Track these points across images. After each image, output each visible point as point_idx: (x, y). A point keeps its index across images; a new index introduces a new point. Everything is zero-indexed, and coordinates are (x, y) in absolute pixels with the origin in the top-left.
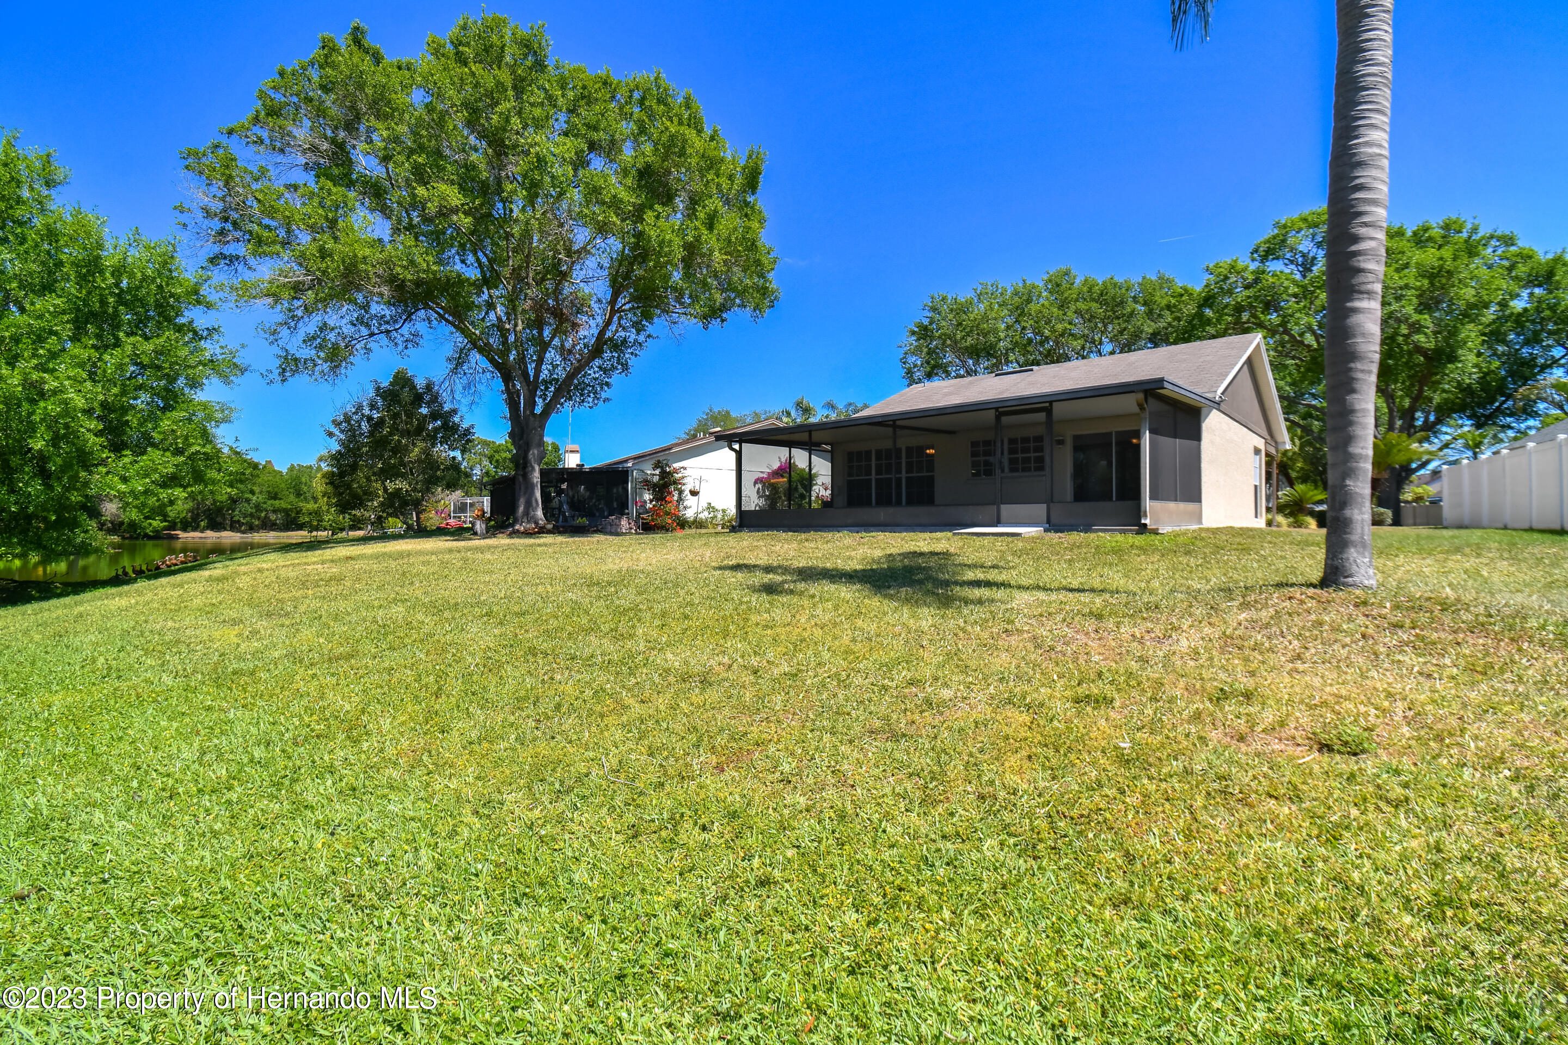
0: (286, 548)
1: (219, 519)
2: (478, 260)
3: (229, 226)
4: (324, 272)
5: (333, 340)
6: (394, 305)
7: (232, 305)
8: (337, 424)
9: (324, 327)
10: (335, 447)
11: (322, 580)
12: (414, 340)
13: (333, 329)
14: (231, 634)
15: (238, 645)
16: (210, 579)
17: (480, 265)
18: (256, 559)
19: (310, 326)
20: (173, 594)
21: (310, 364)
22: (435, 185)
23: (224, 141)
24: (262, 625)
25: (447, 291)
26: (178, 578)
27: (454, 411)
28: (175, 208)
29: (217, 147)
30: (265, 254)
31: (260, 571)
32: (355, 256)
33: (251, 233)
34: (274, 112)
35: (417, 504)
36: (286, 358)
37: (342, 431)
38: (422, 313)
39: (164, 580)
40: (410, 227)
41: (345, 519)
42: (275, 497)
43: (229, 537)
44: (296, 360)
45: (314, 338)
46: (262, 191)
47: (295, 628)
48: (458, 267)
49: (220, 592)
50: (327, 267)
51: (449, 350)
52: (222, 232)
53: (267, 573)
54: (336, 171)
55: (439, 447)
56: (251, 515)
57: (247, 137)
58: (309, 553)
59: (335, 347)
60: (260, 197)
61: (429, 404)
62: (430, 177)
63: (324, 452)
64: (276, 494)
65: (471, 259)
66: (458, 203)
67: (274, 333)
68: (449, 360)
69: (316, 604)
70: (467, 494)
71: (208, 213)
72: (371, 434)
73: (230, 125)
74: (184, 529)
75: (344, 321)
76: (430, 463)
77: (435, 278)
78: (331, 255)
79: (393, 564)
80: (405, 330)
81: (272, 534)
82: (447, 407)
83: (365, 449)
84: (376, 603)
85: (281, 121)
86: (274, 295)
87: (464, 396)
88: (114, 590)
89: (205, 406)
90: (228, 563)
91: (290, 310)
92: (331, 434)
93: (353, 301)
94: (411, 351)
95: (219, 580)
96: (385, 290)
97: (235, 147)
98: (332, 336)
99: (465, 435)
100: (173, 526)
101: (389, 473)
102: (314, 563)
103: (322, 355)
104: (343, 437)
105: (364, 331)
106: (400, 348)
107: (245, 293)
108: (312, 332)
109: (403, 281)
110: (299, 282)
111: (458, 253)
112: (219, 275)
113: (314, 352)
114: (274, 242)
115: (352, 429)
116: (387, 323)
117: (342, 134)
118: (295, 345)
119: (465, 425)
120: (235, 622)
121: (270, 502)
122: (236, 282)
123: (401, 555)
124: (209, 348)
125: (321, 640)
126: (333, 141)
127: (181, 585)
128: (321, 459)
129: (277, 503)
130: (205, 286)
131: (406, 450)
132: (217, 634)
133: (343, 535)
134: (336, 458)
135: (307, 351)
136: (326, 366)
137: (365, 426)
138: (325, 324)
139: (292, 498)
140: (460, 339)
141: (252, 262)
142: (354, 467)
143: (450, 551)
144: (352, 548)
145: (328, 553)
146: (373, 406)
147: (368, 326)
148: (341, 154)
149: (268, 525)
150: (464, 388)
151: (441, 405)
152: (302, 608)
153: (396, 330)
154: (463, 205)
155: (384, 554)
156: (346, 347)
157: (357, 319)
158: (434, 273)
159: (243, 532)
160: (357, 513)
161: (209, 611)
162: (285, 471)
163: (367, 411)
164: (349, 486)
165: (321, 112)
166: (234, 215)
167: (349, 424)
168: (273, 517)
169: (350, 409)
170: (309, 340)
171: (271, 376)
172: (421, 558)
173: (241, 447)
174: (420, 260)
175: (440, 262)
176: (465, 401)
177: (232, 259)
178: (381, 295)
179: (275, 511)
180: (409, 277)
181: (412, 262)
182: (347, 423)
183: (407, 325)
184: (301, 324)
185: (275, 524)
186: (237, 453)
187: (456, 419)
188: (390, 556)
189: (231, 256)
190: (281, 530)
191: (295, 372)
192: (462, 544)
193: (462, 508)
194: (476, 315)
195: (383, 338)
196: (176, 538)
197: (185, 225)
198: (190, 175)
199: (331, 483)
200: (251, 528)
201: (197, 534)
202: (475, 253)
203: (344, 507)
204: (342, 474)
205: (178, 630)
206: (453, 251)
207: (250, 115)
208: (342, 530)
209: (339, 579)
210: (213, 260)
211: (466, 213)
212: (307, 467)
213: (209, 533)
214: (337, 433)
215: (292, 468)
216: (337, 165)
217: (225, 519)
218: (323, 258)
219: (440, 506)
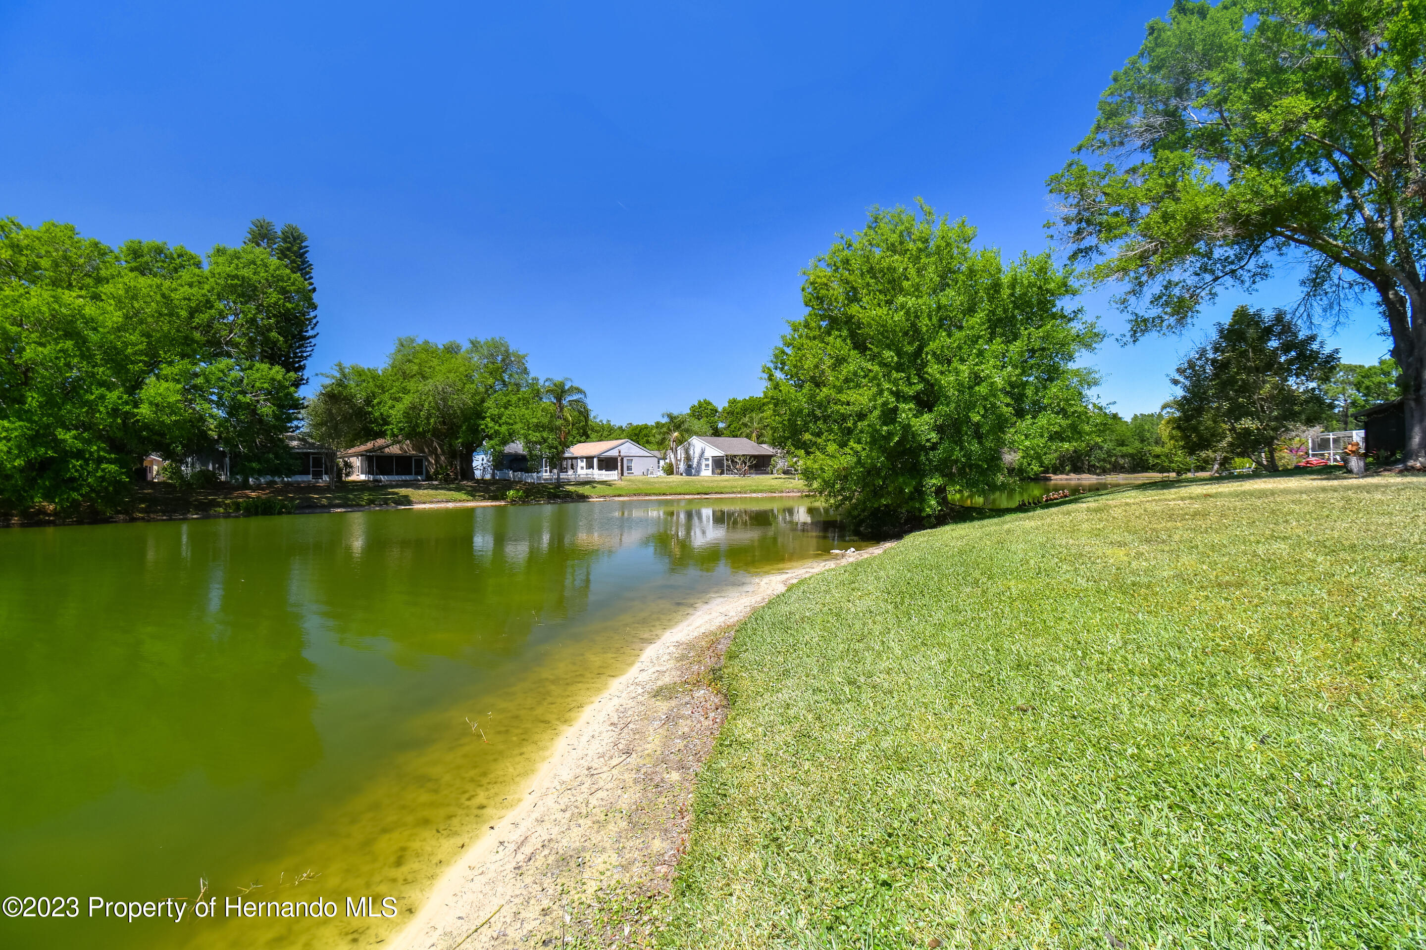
0: (1143, 487)
1: (1079, 464)
2: (1335, 164)
3: (1084, 225)
4: (1167, 235)
5: (1178, 294)
6: (1238, 243)
7: (1090, 288)
8: (1180, 371)
9: (1169, 285)
10: (1179, 392)
11: (1186, 514)
12: (1263, 272)
13: (1177, 284)
14: (1121, 553)
15: (1130, 563)
16: (1088, 510)
17: (1337, 169)
18: (1119, 495)
19: (1154, 287)
20: (1067, 519)
21: (1157, 321)
22: (1277, 103)
23: (1076, 158)
24: (1144, 548)
25: (1298, 209)
26: (1065, 508)
27: (1313, 338)
28: (1044, 226)
29: (1071, 165)
30: (1116, 237)
31: (1127, 504)
32: (1197, 208)
33: (1101, 224)
34: (1111, 115)
35: (1269, 442)
36: (1136, 321)
37: (1186, 378)
38: (1270, 242)
39: (1054, 510)
40: (1250, 160)
41: (1191, 460)
42: (1122, 443)
43: (1088, 479)
44: (1145, 321)
45: (1160, 297)
46: (1109, 186)
47: (1176, 554)
48: (1311, 178)
49: (1100, 520)
50: (1171, 229)
51: (1304, 272)
52: (1079, 232)
53: (1134, 507)
54: (1172, 138)
55: (1292, 381)
56: (1104, 460)
57: (1092, 146)
58: (1165, 491)
59: (1181, 299)
60: (1108, 191)
61: (1279, 336)
62: (1271, 97)
63: (1169, 399)
64: (1123, 441)
65: (1324, 164)
66: (1307, 109)
67: (1124, 301)
68: (1303, 283)
69: (1188, 535)
70: (1327, 429)
71: (1067, 221)
72: (1216, 376)
73: (1079, 143)
74: (1055, 473)
75: (1188, 274)
76: (1286, 399)
77: (1286, 201)
78: (1173, 217)
79: (1259, 502)
80: (1251, 265)
81: (1122, 476)
82: (1301, 336)
83: (1210, 393)
84: (1252, 538)
85: (1119, 119)
86: (1123, 269)
87: (1325, 318)
88: (1022, 515)
89: (1077, 373)
90: (1097, 498)
91: (1136, 278)
92: (1175, 382)
93: (1196, 253)
94: (1260, 284)
95: (1097, 510)
96: (1230, 231)
97: (1084, 159)
98: (1177, 291)
99: (1328, 362)
100: (1046, 471)
101: (1237, 413)
102: (1174, 499)
103: (1168, 310)
104: (1187, 383)
105: (1208, 277)
106: (1247, 284)
107: (1101, 275)
108: (1158, 292)
109: (1248, 216)
110: (1145, 251)
111: (1307, 165)
112: (1080, 267)
113: (1161, 309)
114: (1122, 225)
115: (1196, 374)
116: (1232, 263)
117: (1173, 102)
118: (1143, 307)
119: (1327, 350)
120: (1121, 545)
121: (1118, 448)
122: (1091, 268)
123: (1262, 494)
124: (1076, 327)
125: (1205, 567)
126: (1166, 113)
127: (1069, 513)
128: (1164, 407)
129: (1124, 449)
130: (1071, 278)
131: (1257, 387)
132: (1109, 552)
133: (1190, 475)
134: (1180, 404)
135: (1155, 310)
136: (1172, 321)
137: (1209, 369)
138: (1170, 282)
139: (1137, 444)
140: (1317, 257)
141: (1103, 247)
142: (1199, 411)
143: (1324, 490)
144: (1206, 487)
145: (1184, 491)
146: (1216, 350)
147: (1212, 272)
148: (1174, 119)
149: (1117, 468)
150: (1325, 310)
151: (1295, 335)
152: (1176, 537)
153: (1242, 268)
154: (1312, 109)
155: (1244, 493)
156: (1191, 297)
157: (1200, 268)
158: (1284, 195)
159: (1098, 475)
160: (1203, 454)
161: (1097, 533)
162: (1129, 420)
163: (1211, 355)
164: (1195, 429)
165: (1153, 93)
166: (1086, 214)
167: (1194, 370)
168: (1121, 461)
169: (1194, 355)
170: (1156, 300)
171: (1125, 339)
172: (1289, 497)
173: (1103, 404)
174: (1266, 187)
175: (1289, 181)
176: (1327, 324)
177: (1087, 251)
178: (1225, 237)
179: (1123, 456)
180: (1256, 209)
181: (1257, 193)
182: (1190, 370)
183: (1253, 260)
184: (1145, 289)
185: (1123, 467)
186: (1100, 408)
187: (1315, 346)
188: (1252, 494)
189: (1086, 248)
190: (1129, 473)
191: (1143, 332)
192: (1335, 483)
193: (1323, 444)
194: (1336, 226)
195: (1228, 280)
196: (1049, 479)
197: (1052, 236)
198: (1053, 195)
199: (1179, 428)
200: (1104, 471)
201: (1064, 476)
202: (1329, 156)
203: (1191, 449)
204: (1186, 418)
205: (1078, 546)
206: (1302, 164)
207: (1093, 128)
208: (1189, 470)
209: (1205, 515)
210: (1073, 257)
211: (1317, 117)
212: (1149, 416)
213: (1072, 476)
214: (1182, 379)
215: (1135, 417)
216: (1173, 133)
217: (1083, 464)
218: (1166, 222)
219: (1296, 442)
